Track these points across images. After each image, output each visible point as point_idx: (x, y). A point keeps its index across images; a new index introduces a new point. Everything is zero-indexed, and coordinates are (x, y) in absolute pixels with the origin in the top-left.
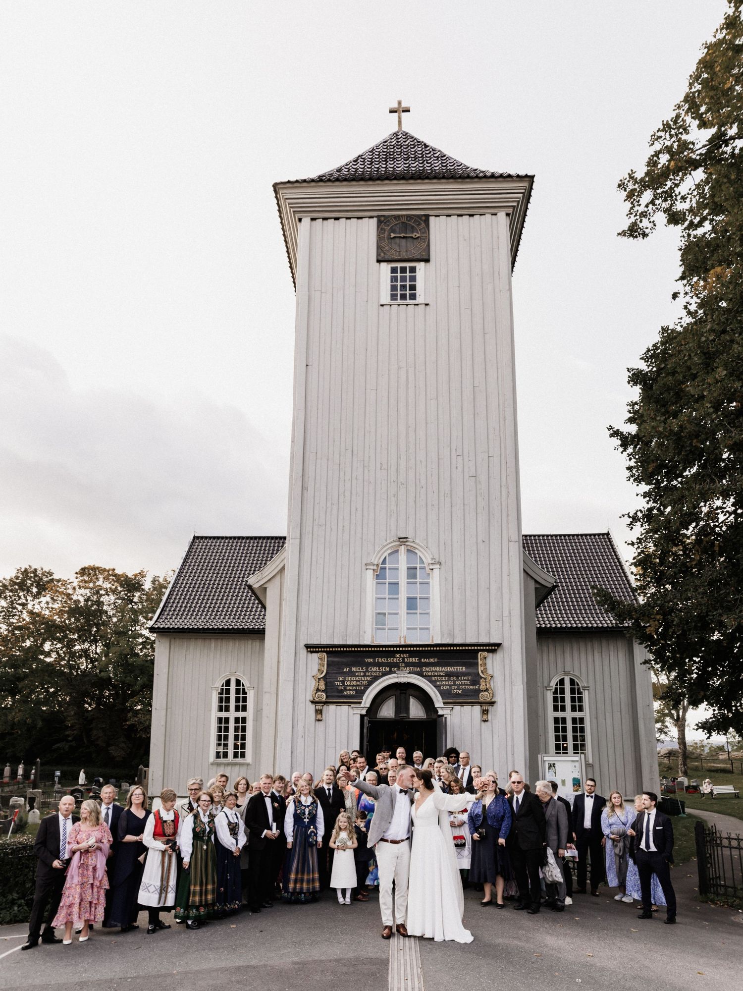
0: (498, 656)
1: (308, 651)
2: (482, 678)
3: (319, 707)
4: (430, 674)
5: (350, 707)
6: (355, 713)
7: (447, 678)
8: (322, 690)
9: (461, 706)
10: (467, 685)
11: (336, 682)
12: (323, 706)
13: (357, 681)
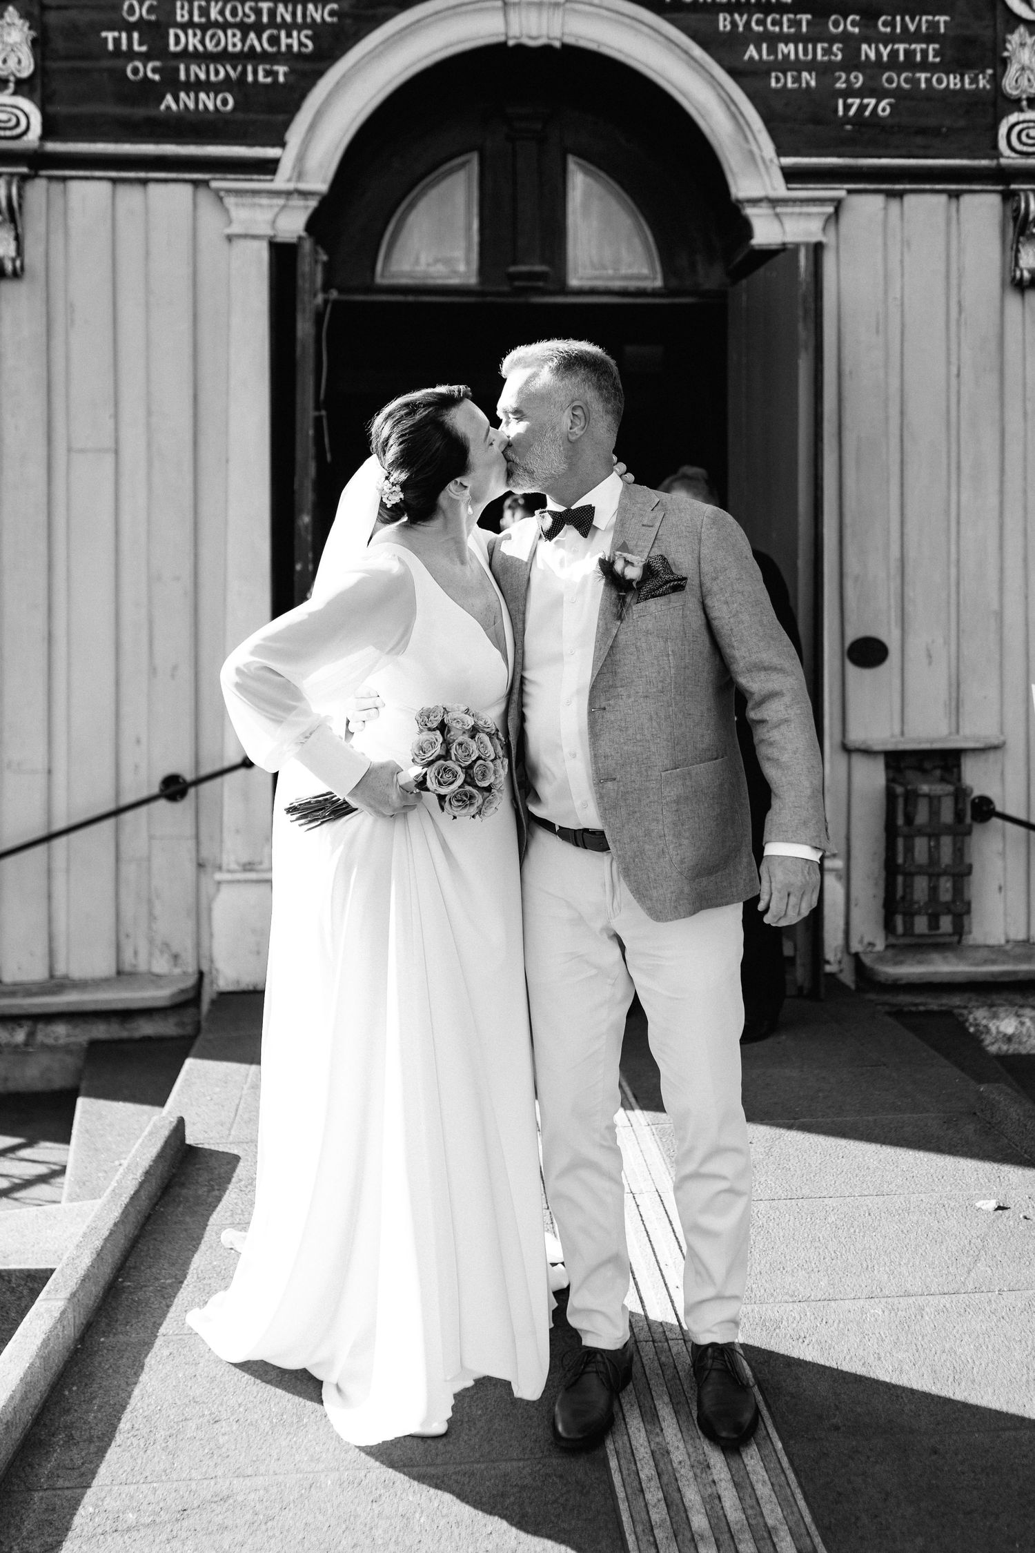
2: (1018, 21)
5: (203, 194)
6: (235, 229)
7: (805, 18)
8: (20, 82)
9: (890, 194)
10: (925, 66)
11: (110, 36)
12: (24, 179)
13: (244, 29)
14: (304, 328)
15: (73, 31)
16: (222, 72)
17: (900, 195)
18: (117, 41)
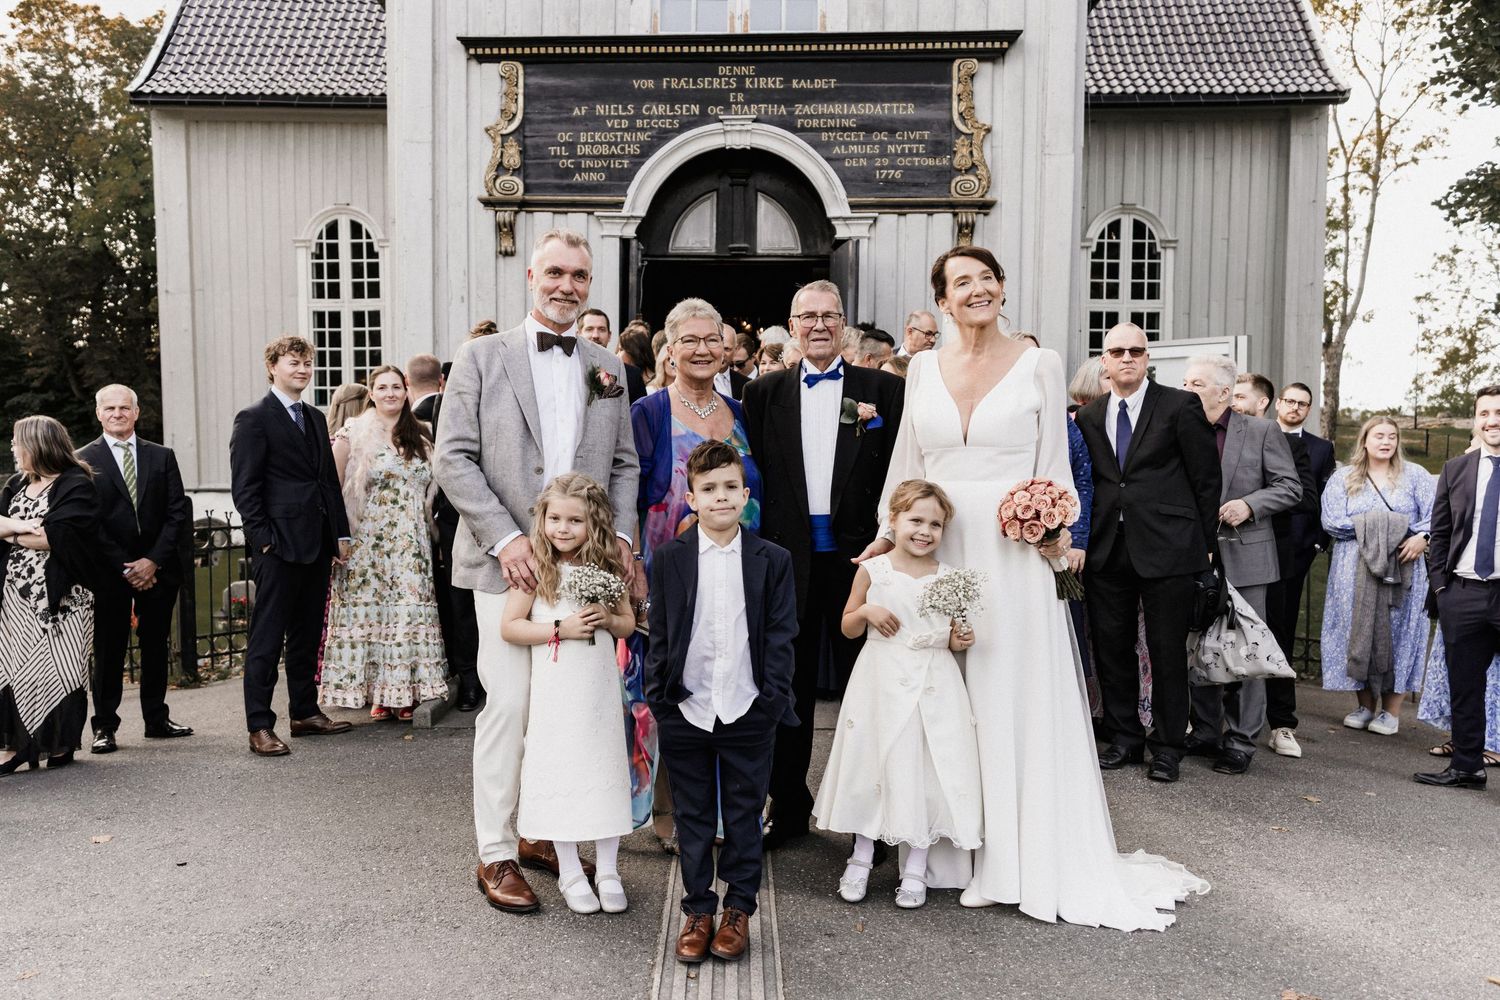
0: (1011, 69)
1: (470, 58)
2: (959, 133)
3: (505, 216)
4: (815, 123)
5: (591, 217)
6: (605, 233)
7: (862, 134)
8: (514, 170)
9: (900, 214)
10: (918, 155)
11: (553, 148)
12: (516, 213)
13: (610, 144)
14: (633, 278)
15: (537, 147)
16: (602, 163)
17: (904, 214)
18: (555, 151)
